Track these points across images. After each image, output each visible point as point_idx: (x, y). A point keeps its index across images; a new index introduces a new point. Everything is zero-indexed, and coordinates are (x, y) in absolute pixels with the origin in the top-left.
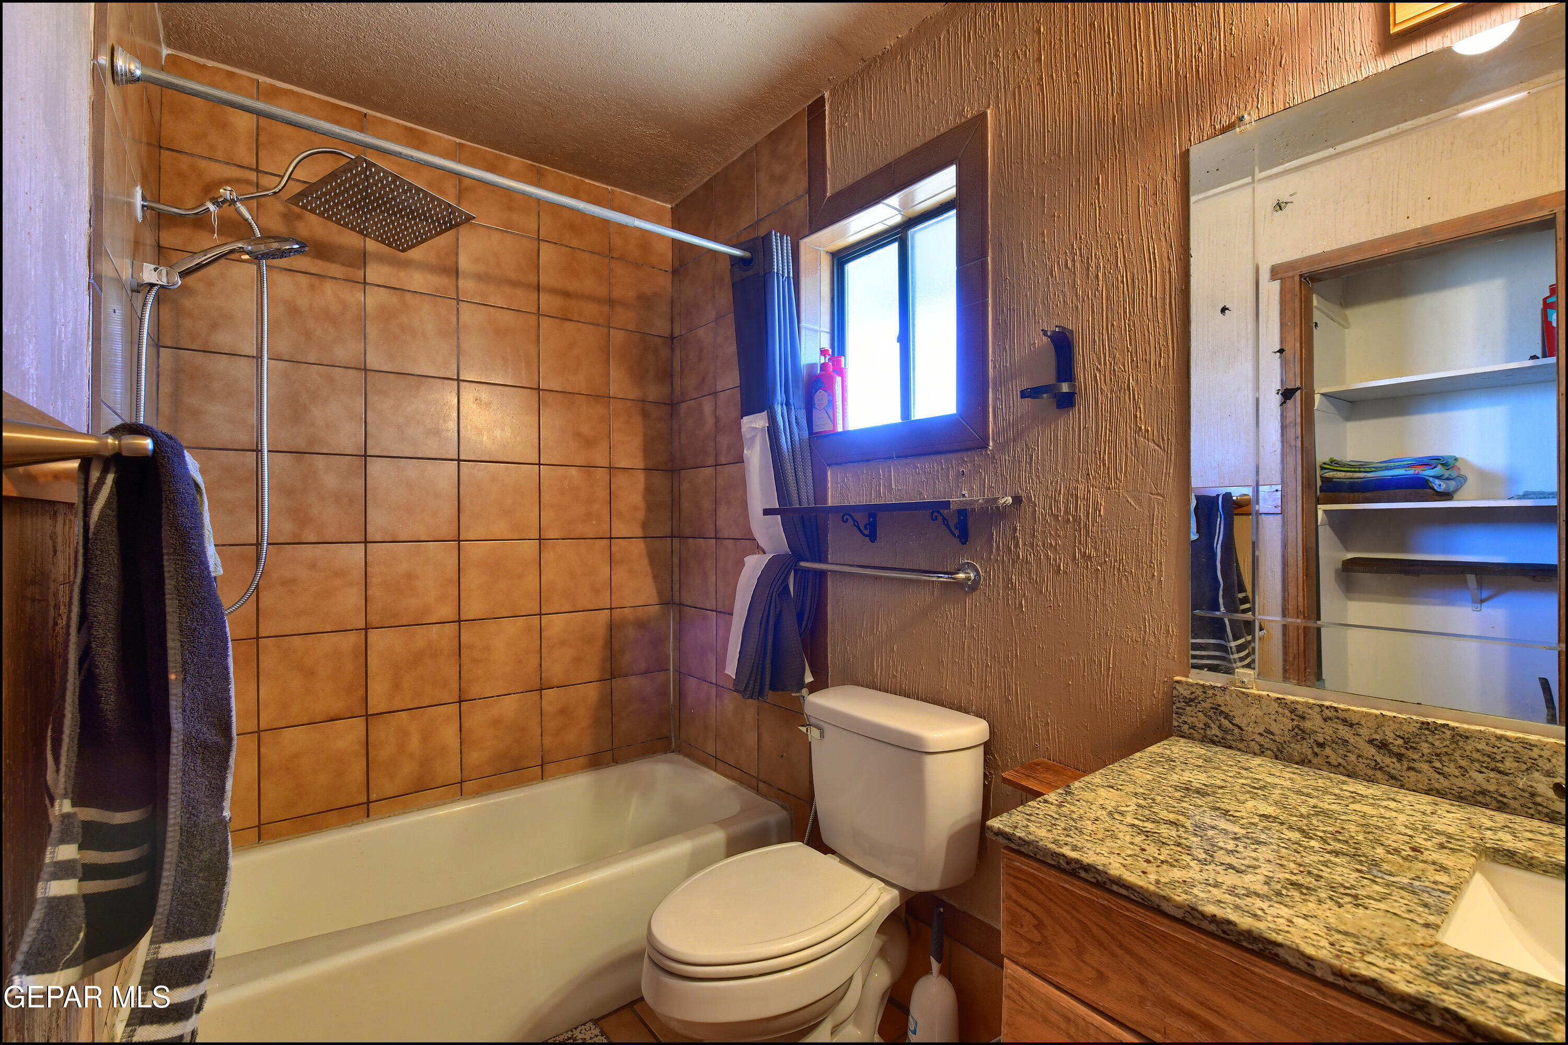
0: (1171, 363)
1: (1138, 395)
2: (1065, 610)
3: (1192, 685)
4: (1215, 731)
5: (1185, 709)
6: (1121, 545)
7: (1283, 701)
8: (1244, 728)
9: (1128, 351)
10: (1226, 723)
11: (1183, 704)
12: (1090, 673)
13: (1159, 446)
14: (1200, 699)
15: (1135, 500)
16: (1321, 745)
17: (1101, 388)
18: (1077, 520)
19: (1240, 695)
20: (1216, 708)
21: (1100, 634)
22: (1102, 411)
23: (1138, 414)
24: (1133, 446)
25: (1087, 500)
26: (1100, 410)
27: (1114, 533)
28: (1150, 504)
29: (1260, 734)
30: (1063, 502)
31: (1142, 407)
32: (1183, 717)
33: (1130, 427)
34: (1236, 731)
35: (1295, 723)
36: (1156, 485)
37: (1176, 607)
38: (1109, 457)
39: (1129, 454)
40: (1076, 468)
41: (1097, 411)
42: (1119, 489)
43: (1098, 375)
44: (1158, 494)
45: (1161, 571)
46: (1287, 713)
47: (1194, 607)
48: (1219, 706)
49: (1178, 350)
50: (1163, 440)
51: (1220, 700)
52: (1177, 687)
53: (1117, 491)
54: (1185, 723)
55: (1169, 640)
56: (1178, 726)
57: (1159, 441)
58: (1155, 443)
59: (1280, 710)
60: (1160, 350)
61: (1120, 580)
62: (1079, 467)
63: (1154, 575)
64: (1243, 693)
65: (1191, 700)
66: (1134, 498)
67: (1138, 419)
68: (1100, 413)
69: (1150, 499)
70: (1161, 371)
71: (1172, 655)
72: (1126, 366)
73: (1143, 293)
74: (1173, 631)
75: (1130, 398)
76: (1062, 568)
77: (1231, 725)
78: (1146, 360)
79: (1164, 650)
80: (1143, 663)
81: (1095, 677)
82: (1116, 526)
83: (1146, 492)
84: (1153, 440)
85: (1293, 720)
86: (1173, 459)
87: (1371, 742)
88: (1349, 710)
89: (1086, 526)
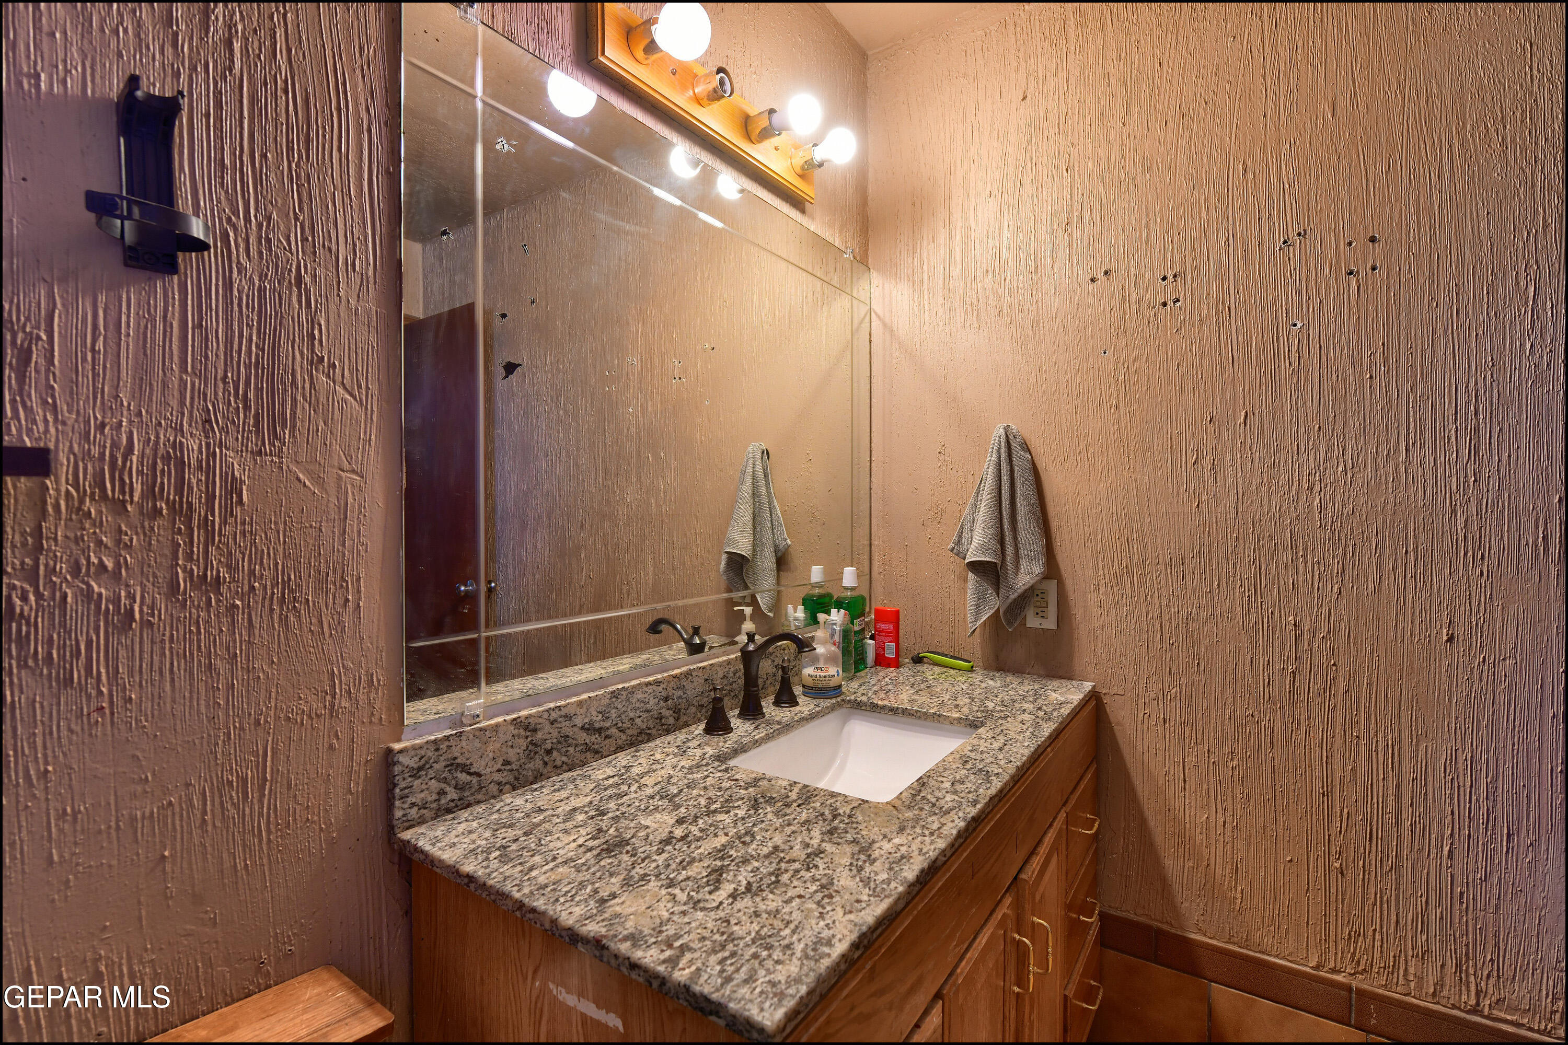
0: (371, 273)
1: (316, 301)
2: (147, 705)
3: (421, 747)
4: (452, 794)
5: (411, 786)
6: (286, 556)
7: (519, 720)
8: (483, 772)
9: (296, 219)
10: (463, 777)
11: (410, 779)
12: (218, 811)
13: (351, 395)
14: (432, 761)
15: (312, 479)
16: (549, 752)
17: (239, 262)
18: (179, 510)
19: (477, 733)
20: (454, 765)
21: (242, 729)
22: (240, 306)
23: (316, 332)
24: (307, 386)
25: (209, 471)
26: (236, 302)
27: (272, 535)
28: (339, 487)
29: (499, 770)
30: (140, 472)
31: (323, 323)
32: (409, 799)
33: (302, 354)
34: (475, 780)
35: (529, 739)
36: (349, 458)
37: (382, 644)
38: (256, 396)
39: (299, 398)
40: (174, 403)
41: (228, 302)
42: (280, 457)
43: (232, 234)
44: (353, 471)
45: (359, 592)
46: (522, 732)
47: (410, 637)
48: (455, 758)
49: (382, 257)
50: (359, 387)
51: (456, 752)
52: (401, 759)
53: (276, 459)
54: (413, 804)
55: (372, 695)
56: (404, 815)
57: (353, 388)
58: (345, 388)
59: (516, 732)
60: (354, 245)
61: (284, 620)
62: (182, 403)
63: (347, 600)
64: (481, 729)
65: (420, 769)
66: (309, 473)
67: (316, 342)
68: (236, 308)
69: (339, 478)
70: (355, 279)
71: (377, 716)
72: (293, 243)
73: (324, 136)
74: (379, 681)
75: (300, 302)
76: (137, 616)
77: (468, 777)
78: (330, 250)
79: (365, 715)
80: (331, 747)
81: (233, 811)
82: (276, 523)
83: (332, 466)
84: (343, 383)
85: (527, 737)
86: (375, 419)
87: (583, 728)
88: (568, 704)
89: (205, 523)
